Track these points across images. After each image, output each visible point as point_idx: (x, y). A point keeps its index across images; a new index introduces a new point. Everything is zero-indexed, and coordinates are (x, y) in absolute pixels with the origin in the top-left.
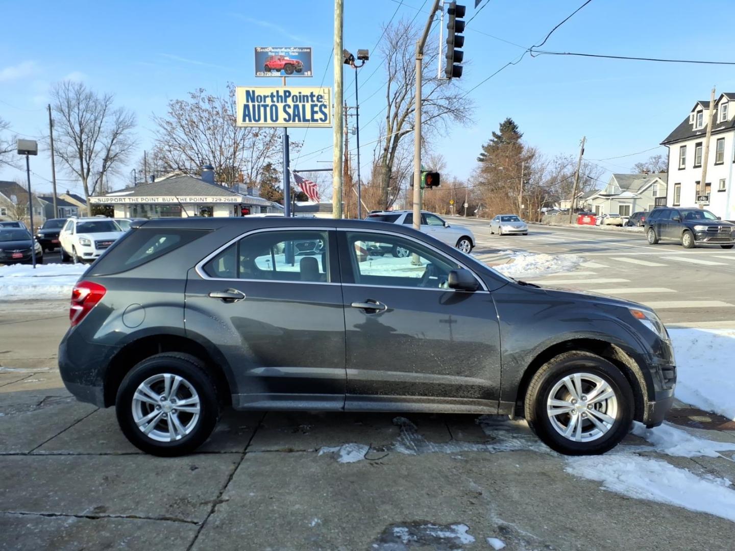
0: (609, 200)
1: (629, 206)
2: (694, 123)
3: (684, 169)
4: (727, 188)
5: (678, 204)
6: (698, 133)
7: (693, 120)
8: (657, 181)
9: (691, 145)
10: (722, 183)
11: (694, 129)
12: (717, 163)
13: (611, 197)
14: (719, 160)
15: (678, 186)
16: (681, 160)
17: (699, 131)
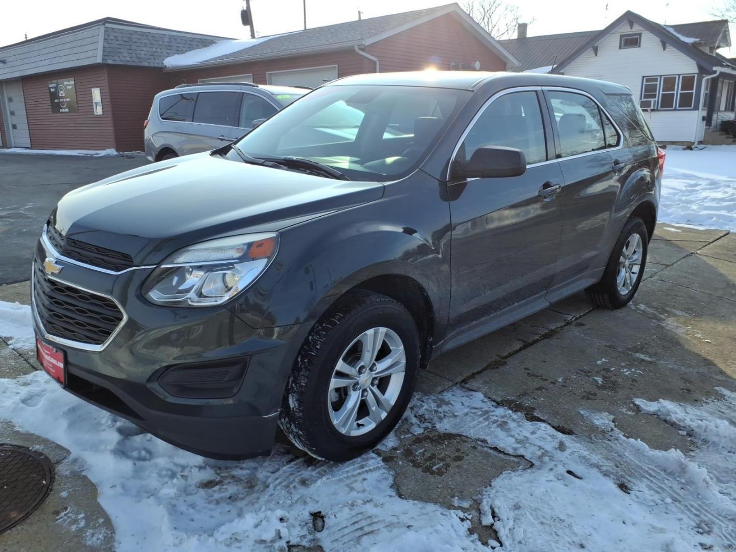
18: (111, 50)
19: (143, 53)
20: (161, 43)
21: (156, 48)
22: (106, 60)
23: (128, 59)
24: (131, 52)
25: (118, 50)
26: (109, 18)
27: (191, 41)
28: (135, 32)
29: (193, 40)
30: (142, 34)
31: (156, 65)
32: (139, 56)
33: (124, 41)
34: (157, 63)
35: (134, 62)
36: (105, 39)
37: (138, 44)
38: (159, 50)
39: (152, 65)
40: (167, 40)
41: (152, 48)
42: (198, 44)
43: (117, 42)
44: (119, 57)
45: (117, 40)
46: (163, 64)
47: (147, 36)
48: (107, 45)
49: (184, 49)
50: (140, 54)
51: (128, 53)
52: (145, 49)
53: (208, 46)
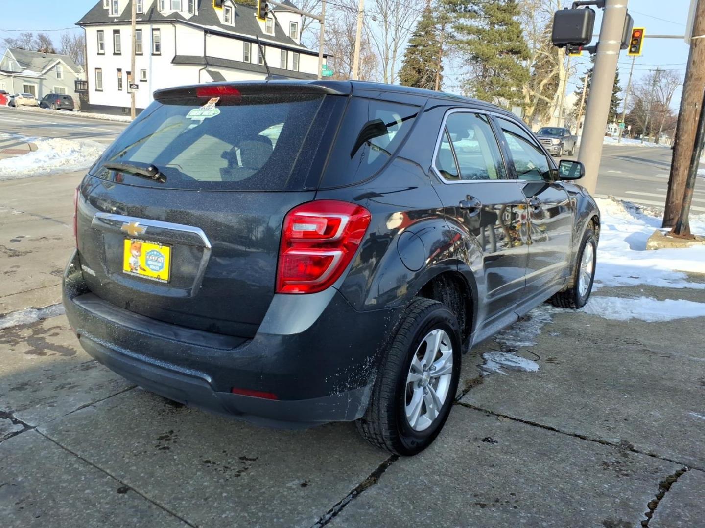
0: (12, 78)
1: (34, 86)
2: (110, 8)
3: (103, 54)
4: (147, 78)
5: (101, 89)
6: (115, 20)
7: (107, 5)
8: (59, 62)
9: (108, 30)
10: (143, 73)
11: (110, 15)
12: (137, 53)
13: (13, 75)
14: (138, 51)
15: (99, 71)
16: (100, 44)
17: (117, 18)
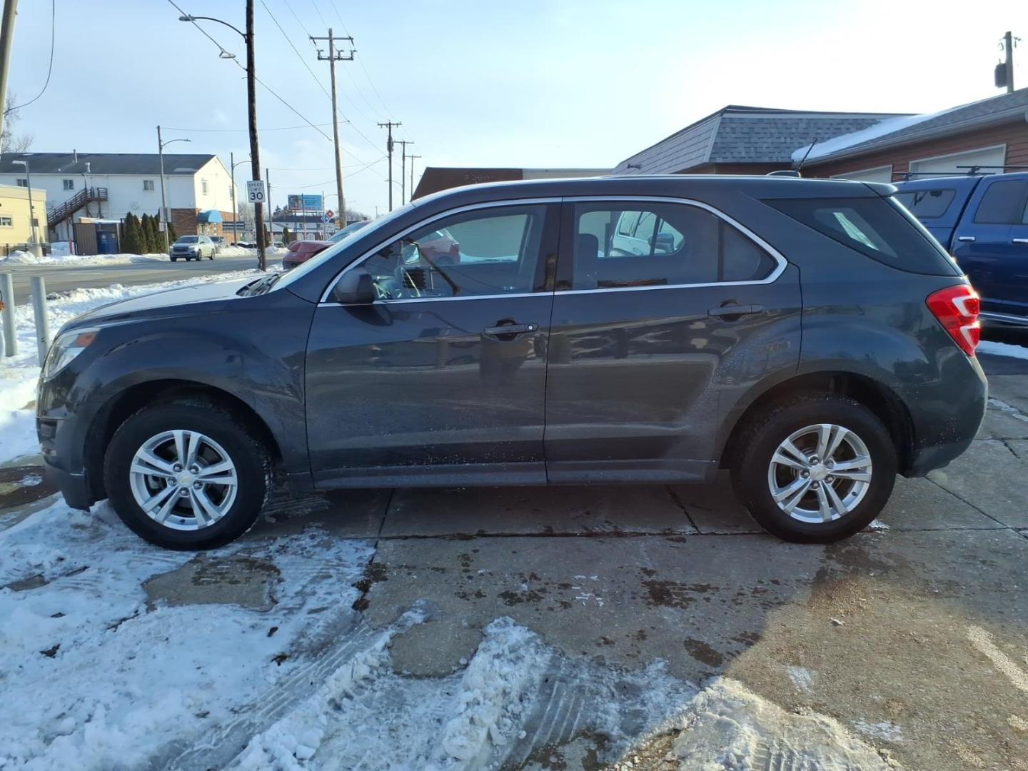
18: (724, 145)
19: (765, 145)
20: (793, 130)
21: (785, 138)
22: (715, 158)
23: (743, 154)
24: (748, 145)
25: (733, 145)
26: (730, 107)
27: (838, 124)
28: (761, 120)
29: (843, 122)
30: (769, 121)
31: (780, 160)
32: (759, 150)
33: (743, 133)
34: (781, 157)
35: (751, 158)
36: (718, 133)
37: (762, 135)
38: (788, 140)
39: (775, 160)
40: (802, 125)
41: (779, 138)
42: (850, 126)
43: (734, 136)
44: (732, 153)
45: (734, 133)
46: (790, 157)
47: (775, 123)
48: (719, 140)
49: (827, 136)
50: (761, 148)
51: (745, 148)
52: (770, 140)
53: (865, 128)
